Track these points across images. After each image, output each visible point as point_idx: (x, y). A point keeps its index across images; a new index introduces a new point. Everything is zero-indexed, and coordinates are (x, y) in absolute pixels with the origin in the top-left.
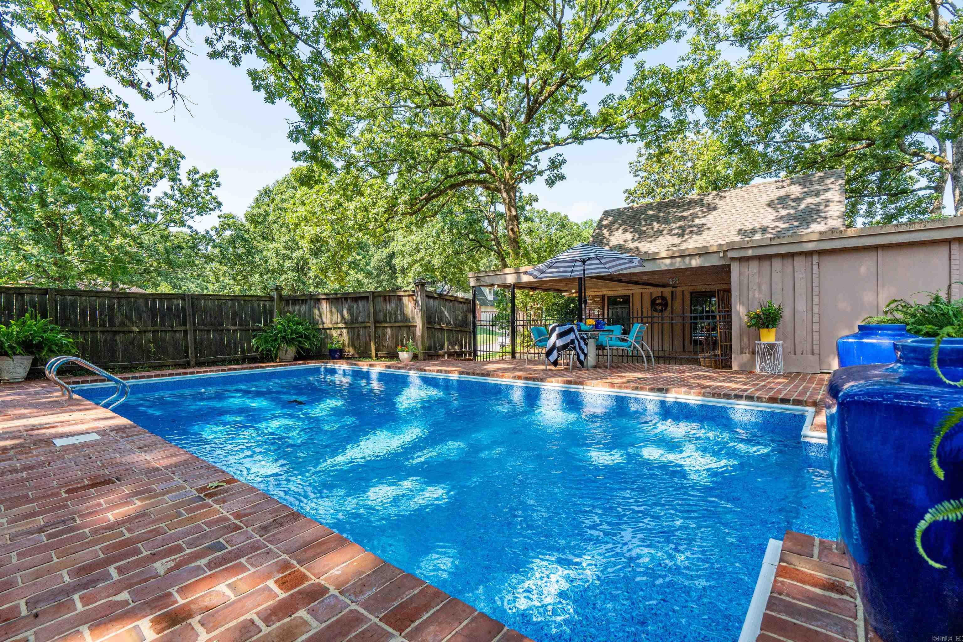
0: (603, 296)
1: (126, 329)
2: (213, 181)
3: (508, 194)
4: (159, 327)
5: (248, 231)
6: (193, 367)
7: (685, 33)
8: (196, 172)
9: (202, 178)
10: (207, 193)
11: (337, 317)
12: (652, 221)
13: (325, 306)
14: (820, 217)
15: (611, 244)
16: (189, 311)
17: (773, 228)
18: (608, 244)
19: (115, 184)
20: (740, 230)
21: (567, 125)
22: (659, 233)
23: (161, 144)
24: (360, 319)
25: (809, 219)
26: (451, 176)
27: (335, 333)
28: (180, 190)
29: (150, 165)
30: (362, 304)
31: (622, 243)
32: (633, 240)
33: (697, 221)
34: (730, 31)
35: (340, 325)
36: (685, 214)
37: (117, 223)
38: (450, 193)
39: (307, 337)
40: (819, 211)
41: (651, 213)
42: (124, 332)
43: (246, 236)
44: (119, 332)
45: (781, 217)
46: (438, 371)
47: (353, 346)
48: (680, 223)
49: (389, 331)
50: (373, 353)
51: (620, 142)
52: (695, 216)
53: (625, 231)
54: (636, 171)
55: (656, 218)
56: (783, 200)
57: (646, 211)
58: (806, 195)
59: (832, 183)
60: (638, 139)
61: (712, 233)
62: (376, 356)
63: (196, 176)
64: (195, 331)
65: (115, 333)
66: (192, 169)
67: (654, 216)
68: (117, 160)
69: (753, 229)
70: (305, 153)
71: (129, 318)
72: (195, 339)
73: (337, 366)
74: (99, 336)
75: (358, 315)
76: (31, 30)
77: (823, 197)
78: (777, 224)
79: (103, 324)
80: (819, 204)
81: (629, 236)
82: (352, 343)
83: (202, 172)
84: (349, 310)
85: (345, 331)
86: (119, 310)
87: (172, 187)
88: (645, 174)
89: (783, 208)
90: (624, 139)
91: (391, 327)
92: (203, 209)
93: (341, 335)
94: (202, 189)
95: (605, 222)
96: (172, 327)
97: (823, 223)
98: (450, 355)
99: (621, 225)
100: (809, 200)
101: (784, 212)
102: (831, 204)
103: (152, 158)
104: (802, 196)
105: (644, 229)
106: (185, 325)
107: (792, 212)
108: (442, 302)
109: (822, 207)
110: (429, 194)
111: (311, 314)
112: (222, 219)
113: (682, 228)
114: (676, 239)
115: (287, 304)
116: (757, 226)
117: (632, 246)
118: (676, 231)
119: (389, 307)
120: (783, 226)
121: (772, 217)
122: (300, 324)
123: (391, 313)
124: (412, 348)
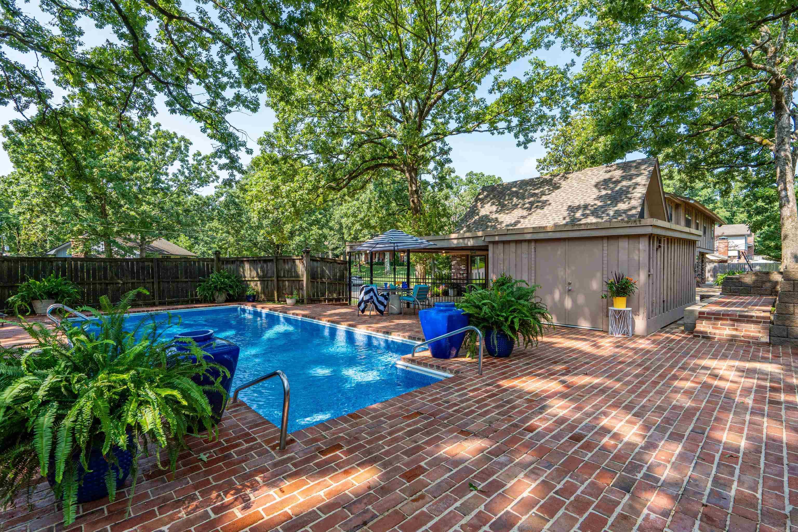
0: (468, 255)
1: (114, 281)
2: (212, 160)
3: (410, 174)
4: (135, 280)
5: (238, 197)
6: (157, 306)
7: (554, 42)
8: (199, 154)
9: (204, 158)
10: (209, 169)
11: (254, 274)
12: (513, 196)
13: (247, 266)
14: (627, 197)
15: (481, 214)
16: (156, 269)
17: (592, 206)
18: (478, 215)
19: (138, 168)
20: (570, 206)
21: (454, 121)
22: (516, 206)
23: (175, 134)
24: (269, 275)
25: (619, 199)
26: (366, 161)
27: (252, 284)
28: (188, 169)
29: (167, 151)
30: (269, 264)
31: (488, 214)
32: (497, 212)
33: (544, 198)
34: (589, 40)
35: (256, 279)
36: (536, 191)
37: (140, 196)
38: (371, 172)
39: (231, 287)
40: (628, 192)
41: (514, 189)
42: (113, 284)
43: (237, 200)
44: (110, 284)
45: (601, 197)
46: (293, 314)
47: (264, 293)
48: (532, 199)
49: (287, 283)
50: (276, 299)
51: (493, 134)
52: (543, 194)
53: (493, 204)
54: (546, 144)
55: (516, 194)
56: (606, 182)
57: (511, 188)
58: (624, 178)
59: (644, 169)
60: (506, 131)
61: (550, 208)
62: (278, 300)
63: (200, 158)
64: (159, 283)
65: (107, 284)
66: (196, 152)
67: (516, 192)
68: (142, 150)
69: (579, 206)
70: (226, 164)
71: (117, 275)
72: (159, 288)
73: (246, 307)
74: (98, 286)
75: (267, 273)
76: (65, 88)
77: (634, 181)
78: (596, 202)
79: (100, 279)
80: (629, 187)
81: (494, 208)
82: (264, 292)
83: (203, 154)
84: (262, 268)
85: (259, 282)
86: (110, 270)
87: (182, 166)
88: (553, 146)
89: (604, 189)
90: (495, 131)
91: (288, 281)
92: (204, 182)
93: (256, 285)
94: (204, 166)
95: (481, 197)
96: (144, 280)
97: (627, 203)
98: (330, 300)
99: (491, 199)
100: (624, 183)
101: (604, 192)
102: (638, 187)
103: (167, 146)
104: (620, 179)
105: (506, 202)
106: (153, 278)
107: (609, 192)
108: (323, 264)
109: (630, 190)
110: (350, 175)
111: (238, 271)
112: (217, 190)
113: (531, 203)
114: (525, 213)
115: (223, 264)
116: (582, 203)
117: (494, 216)
118: (527, 205)
119: (287, 267)
120: (599, 204)
121: (594, 196)
122: (228, 278)
123: (288, 271)
124: (296, 297)
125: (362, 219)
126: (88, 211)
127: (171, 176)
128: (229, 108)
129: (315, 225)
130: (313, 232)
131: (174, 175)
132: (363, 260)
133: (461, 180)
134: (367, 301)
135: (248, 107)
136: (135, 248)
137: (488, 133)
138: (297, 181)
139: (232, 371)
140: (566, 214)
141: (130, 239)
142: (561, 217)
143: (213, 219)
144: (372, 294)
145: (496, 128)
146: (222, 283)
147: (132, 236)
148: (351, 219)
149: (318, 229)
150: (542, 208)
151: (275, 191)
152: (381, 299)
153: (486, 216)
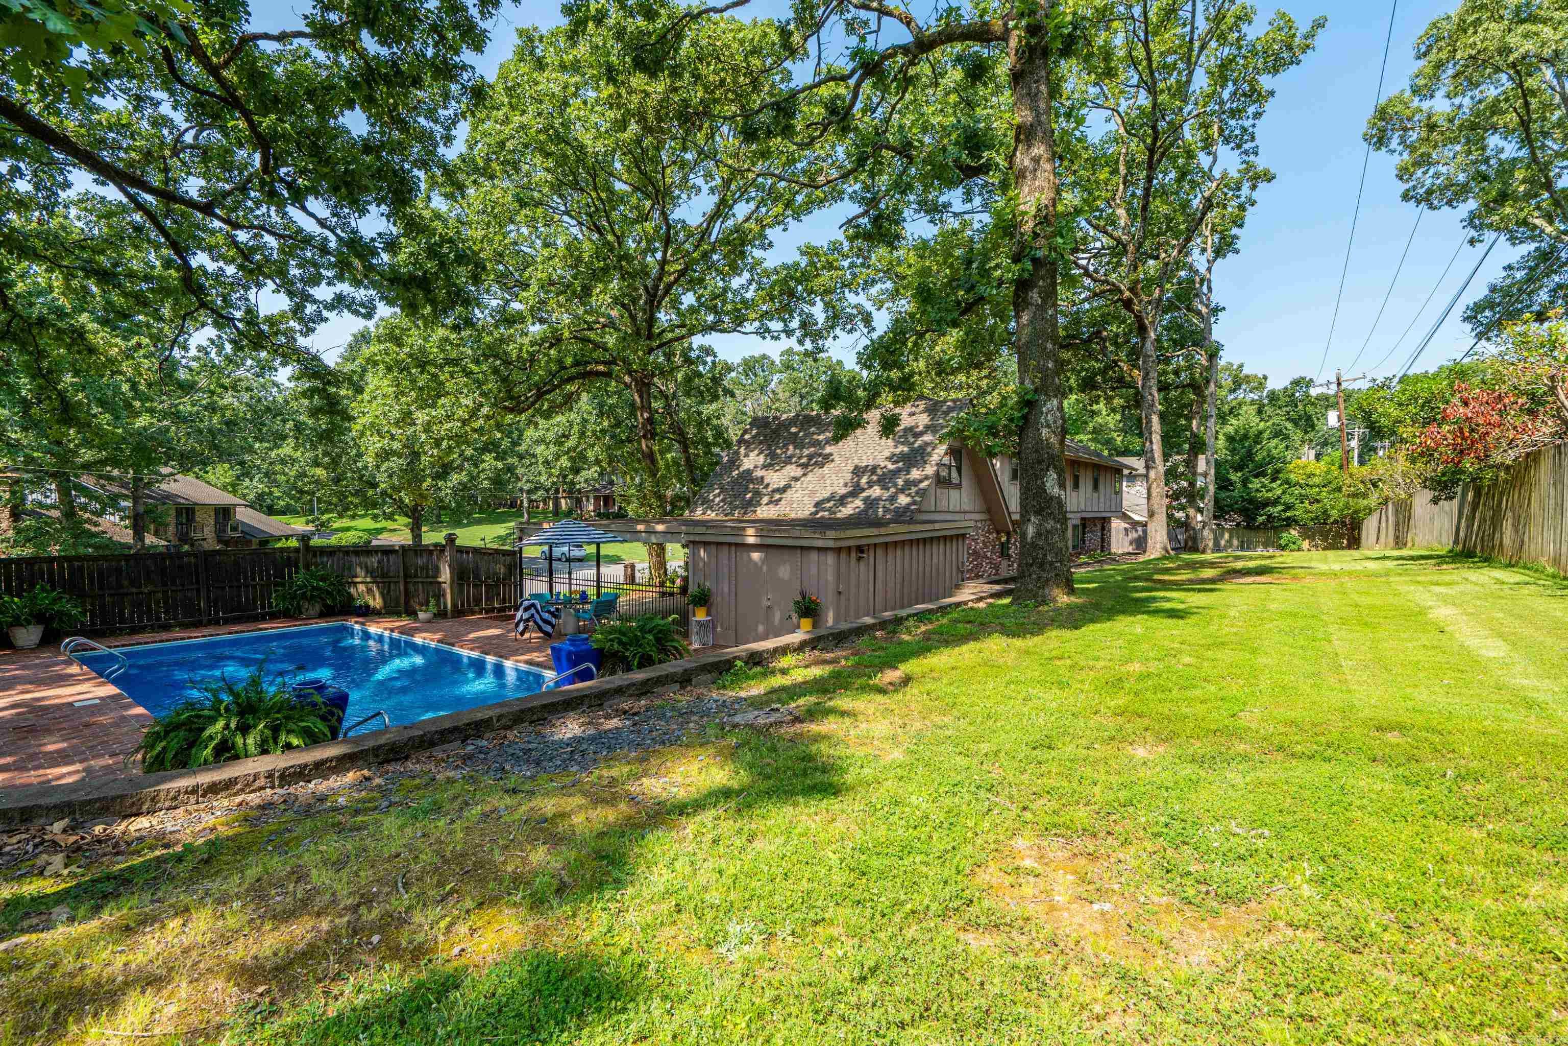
3: (639, 392)
4: (168, 588)
6: (205, 626)
12: (790, 442)
13: (354, 560)
14: (923, 460)
16: (202, 569)
17: (882, 469)
20: (856, 467)
22: (790, 459)
24: (391, 575)
25: (914, 463)
26: (568, 368)
27: (364, 589)
30: (392, 557)
31: (752, 468)
32: (764, 467)
33: (828, 450)
35: (369, 581)
36: (821, 438)
37: (137, 404)
38: (577, 381)
39: (329, 593)
40: (926, 453)
41: (793, 430)
45: (895, 456)
48: (812, 450)
49: (419, 587)
50: (402, 613)
52: (828, 442)
53: (761, 452)
55: (795, 439)
56: (905, 432)
57: (790, 426)
58: (928, 429)
60: (783, 335)
61: (832, 466)
62: (406, 614)
64: (208, 589)
67: (796, 435)
69: (867, 467)
72: (209, 597)
75: (388, 571)
78: (888, 463)
79: (110, 588)
80: (929, 445)
81: (761, 460)
82: (383, 598)
84: (379, 563)
85: (374, 586)
89: (901, 443)
91: (423, 583)
93: (370, 590)
95: (747, 437)
96: (184, 585)
97: (921, 470)
98: (488, 611)
99: (760, 443)
100: (926, 437)
101: (900, 449)
104: (923, 430)
105: (779, 452)
106: (197, 582)
107: (907, 449)
108: (478, 556)
109: (930, 449)
110: (539, 390)
113: (810, 457)
114: (799, 472)
115: (315, 556)
116: (871, 463)
117: (759, 473)
118: (804, 460)
119: (420, 562)
120: (891, 467)
121: (887, 454)
122: (323, 579)
123: (422, 568)
124: (433, 608)
125: (574, 449)
126: (25, 429)
127: (193, 352)
128: (325, 313)
129: (490, 452)
130: (485, 465)
131: (200, 348)
132: (591, 508)
133: (773, 363)
134: (527, 620)
135: (356, 313)
136: (125, 497)
137: (758, 338)
138: (443, 406)
139: (344, 712)
140: (849, 476)
141: (110, 478)
142: (842, 481)
143: (285, 437)
144: (533, 611)
145: (768, 330)
146: (314, 588)
147: (116, 472)
148: (553, 448)
149: (496, 459)
150: (822, 466)
151: (406, 418)
152: (546, 616)
153: (749, 472)
